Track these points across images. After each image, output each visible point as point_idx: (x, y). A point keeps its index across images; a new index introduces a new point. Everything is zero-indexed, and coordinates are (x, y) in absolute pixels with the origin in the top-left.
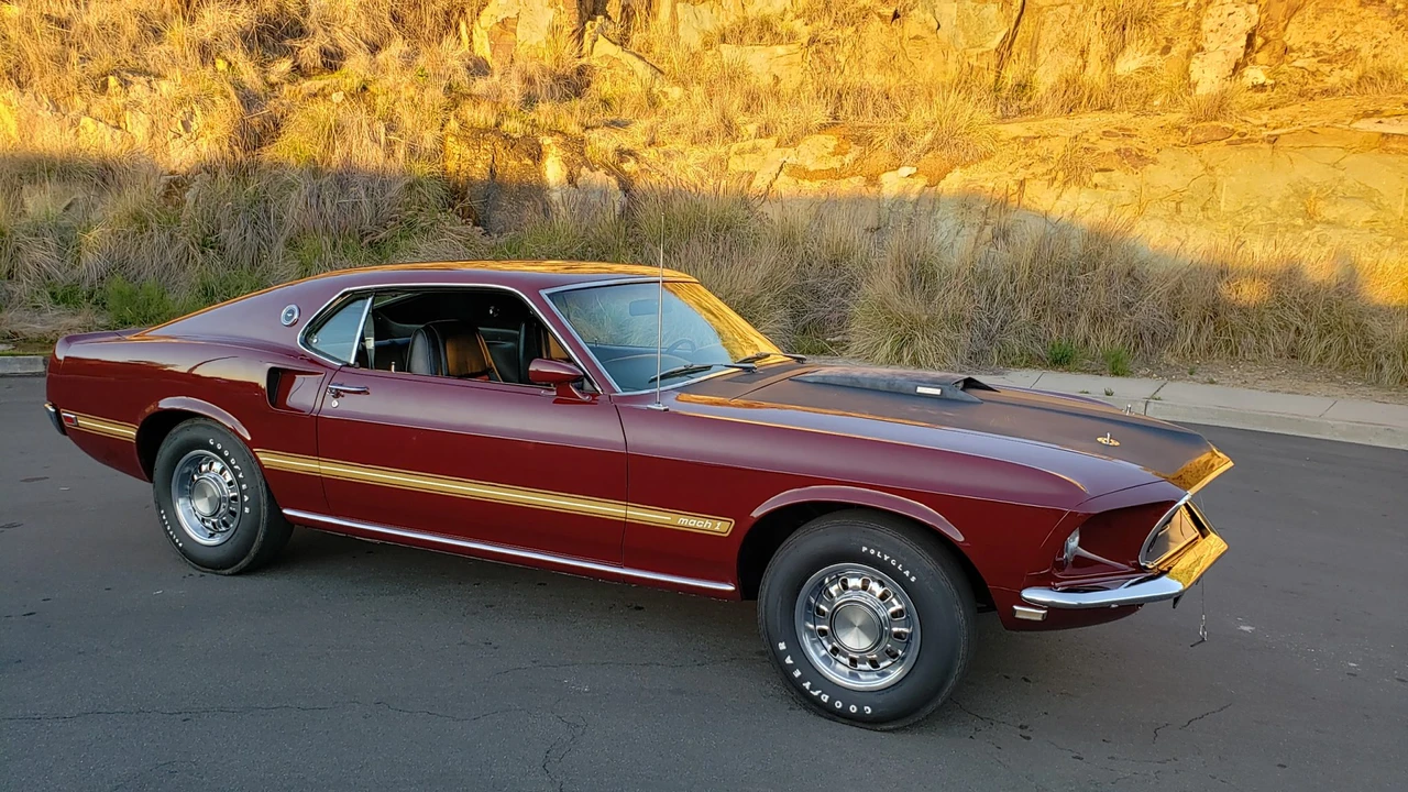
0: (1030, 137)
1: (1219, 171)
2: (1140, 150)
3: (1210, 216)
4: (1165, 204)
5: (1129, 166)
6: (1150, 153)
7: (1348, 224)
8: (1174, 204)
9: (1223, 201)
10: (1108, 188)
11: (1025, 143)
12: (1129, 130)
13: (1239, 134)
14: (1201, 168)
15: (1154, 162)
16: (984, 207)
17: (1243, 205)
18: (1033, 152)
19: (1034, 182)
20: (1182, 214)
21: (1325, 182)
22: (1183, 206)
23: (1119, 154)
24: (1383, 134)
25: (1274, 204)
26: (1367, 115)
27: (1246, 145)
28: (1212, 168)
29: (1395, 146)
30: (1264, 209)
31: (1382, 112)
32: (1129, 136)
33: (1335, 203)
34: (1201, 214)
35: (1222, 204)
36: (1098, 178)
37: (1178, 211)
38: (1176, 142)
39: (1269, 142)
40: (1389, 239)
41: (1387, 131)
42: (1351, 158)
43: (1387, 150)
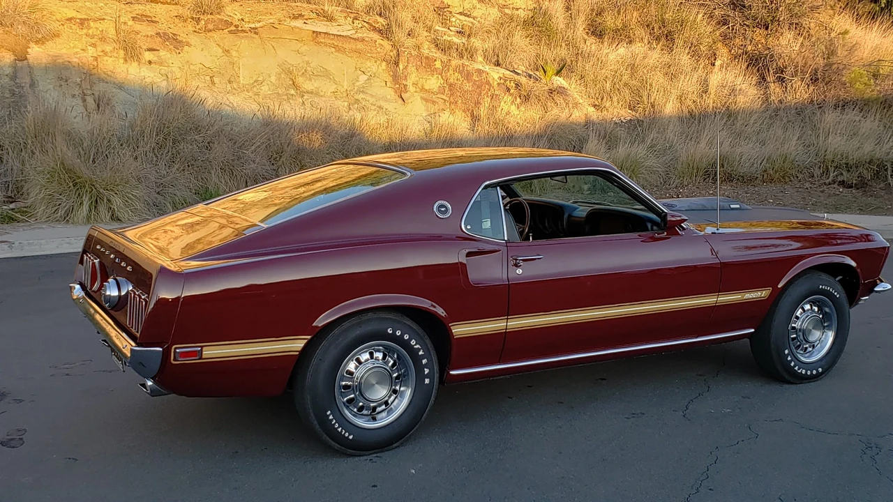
0: (85, 19)
1: (234, 54)
2: (174, 34)
3: (235, 87)
4: (203, 77)
5: (172, 47)
6: (182, 37)
7: (322, 94)
8: (208, 78)
9: (241, 76)
10: (161, 64)
11: (82, 24)
12: (150, 17)
13: (235, 26)
14: (221, 51)
15: (188, 44)
16: (78, 80)
17: (254, 79)
18: (90, 31)
19: (106, 58)
20: (216, 85)
21: (299, 64)
22: (216, 80)
23: (161, 37)
24: (314, 32)
25: (273, 79)
26: (295, 18)
27: (242, 34)
28: (228, 51)
29: (323, 40)
30: (269, 82)
31: (303, 16)
32: (152, 21)
33: (310, 80)
34: (229, 86)
35: (241, 78)
36: (148, 56)
37: (213, 83)
38: (194, 29)
39: (256, 33)
40: (346, 104)
41: (315, 30)
42: (305, 47)
43: (318, 43)
